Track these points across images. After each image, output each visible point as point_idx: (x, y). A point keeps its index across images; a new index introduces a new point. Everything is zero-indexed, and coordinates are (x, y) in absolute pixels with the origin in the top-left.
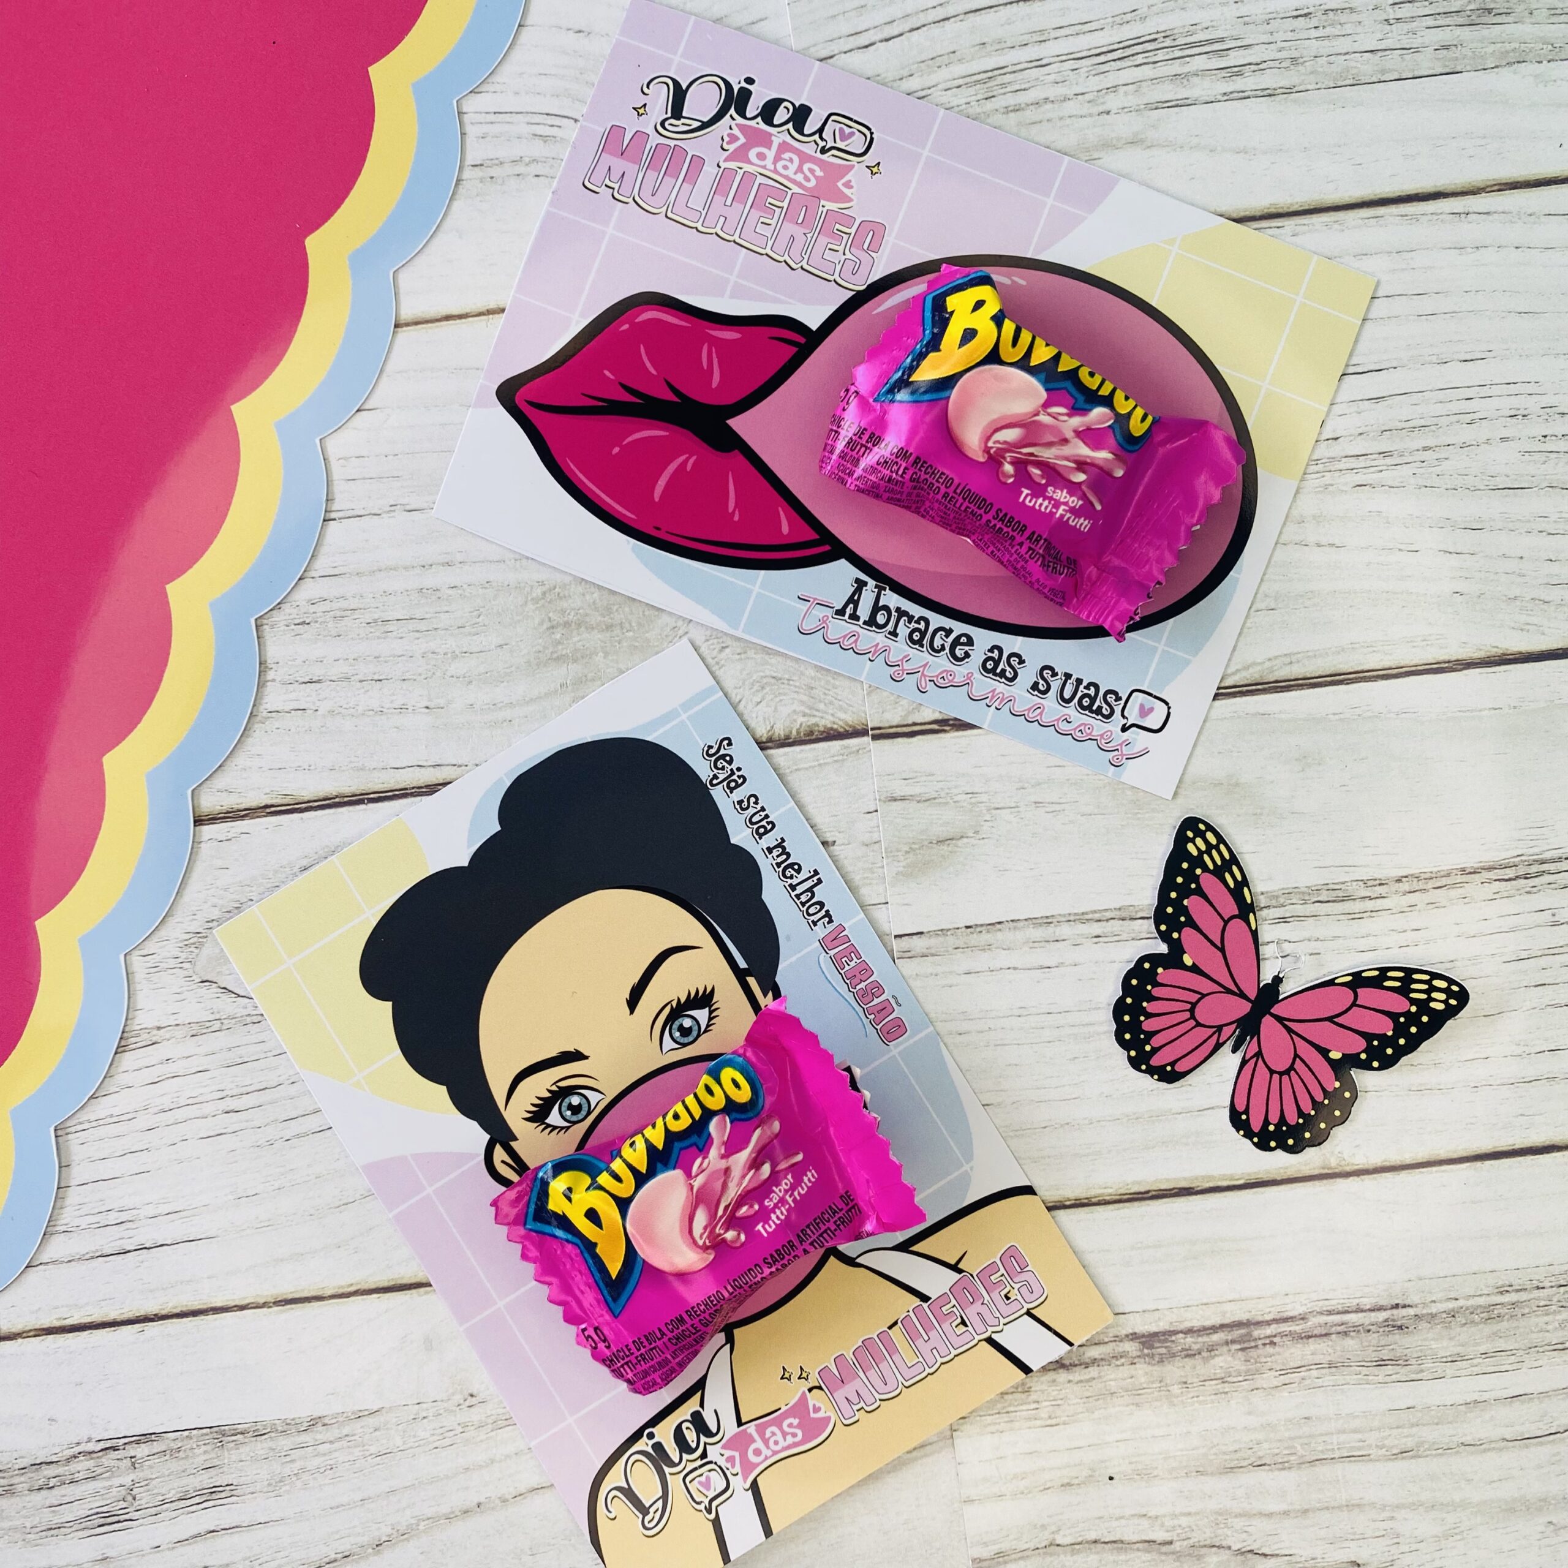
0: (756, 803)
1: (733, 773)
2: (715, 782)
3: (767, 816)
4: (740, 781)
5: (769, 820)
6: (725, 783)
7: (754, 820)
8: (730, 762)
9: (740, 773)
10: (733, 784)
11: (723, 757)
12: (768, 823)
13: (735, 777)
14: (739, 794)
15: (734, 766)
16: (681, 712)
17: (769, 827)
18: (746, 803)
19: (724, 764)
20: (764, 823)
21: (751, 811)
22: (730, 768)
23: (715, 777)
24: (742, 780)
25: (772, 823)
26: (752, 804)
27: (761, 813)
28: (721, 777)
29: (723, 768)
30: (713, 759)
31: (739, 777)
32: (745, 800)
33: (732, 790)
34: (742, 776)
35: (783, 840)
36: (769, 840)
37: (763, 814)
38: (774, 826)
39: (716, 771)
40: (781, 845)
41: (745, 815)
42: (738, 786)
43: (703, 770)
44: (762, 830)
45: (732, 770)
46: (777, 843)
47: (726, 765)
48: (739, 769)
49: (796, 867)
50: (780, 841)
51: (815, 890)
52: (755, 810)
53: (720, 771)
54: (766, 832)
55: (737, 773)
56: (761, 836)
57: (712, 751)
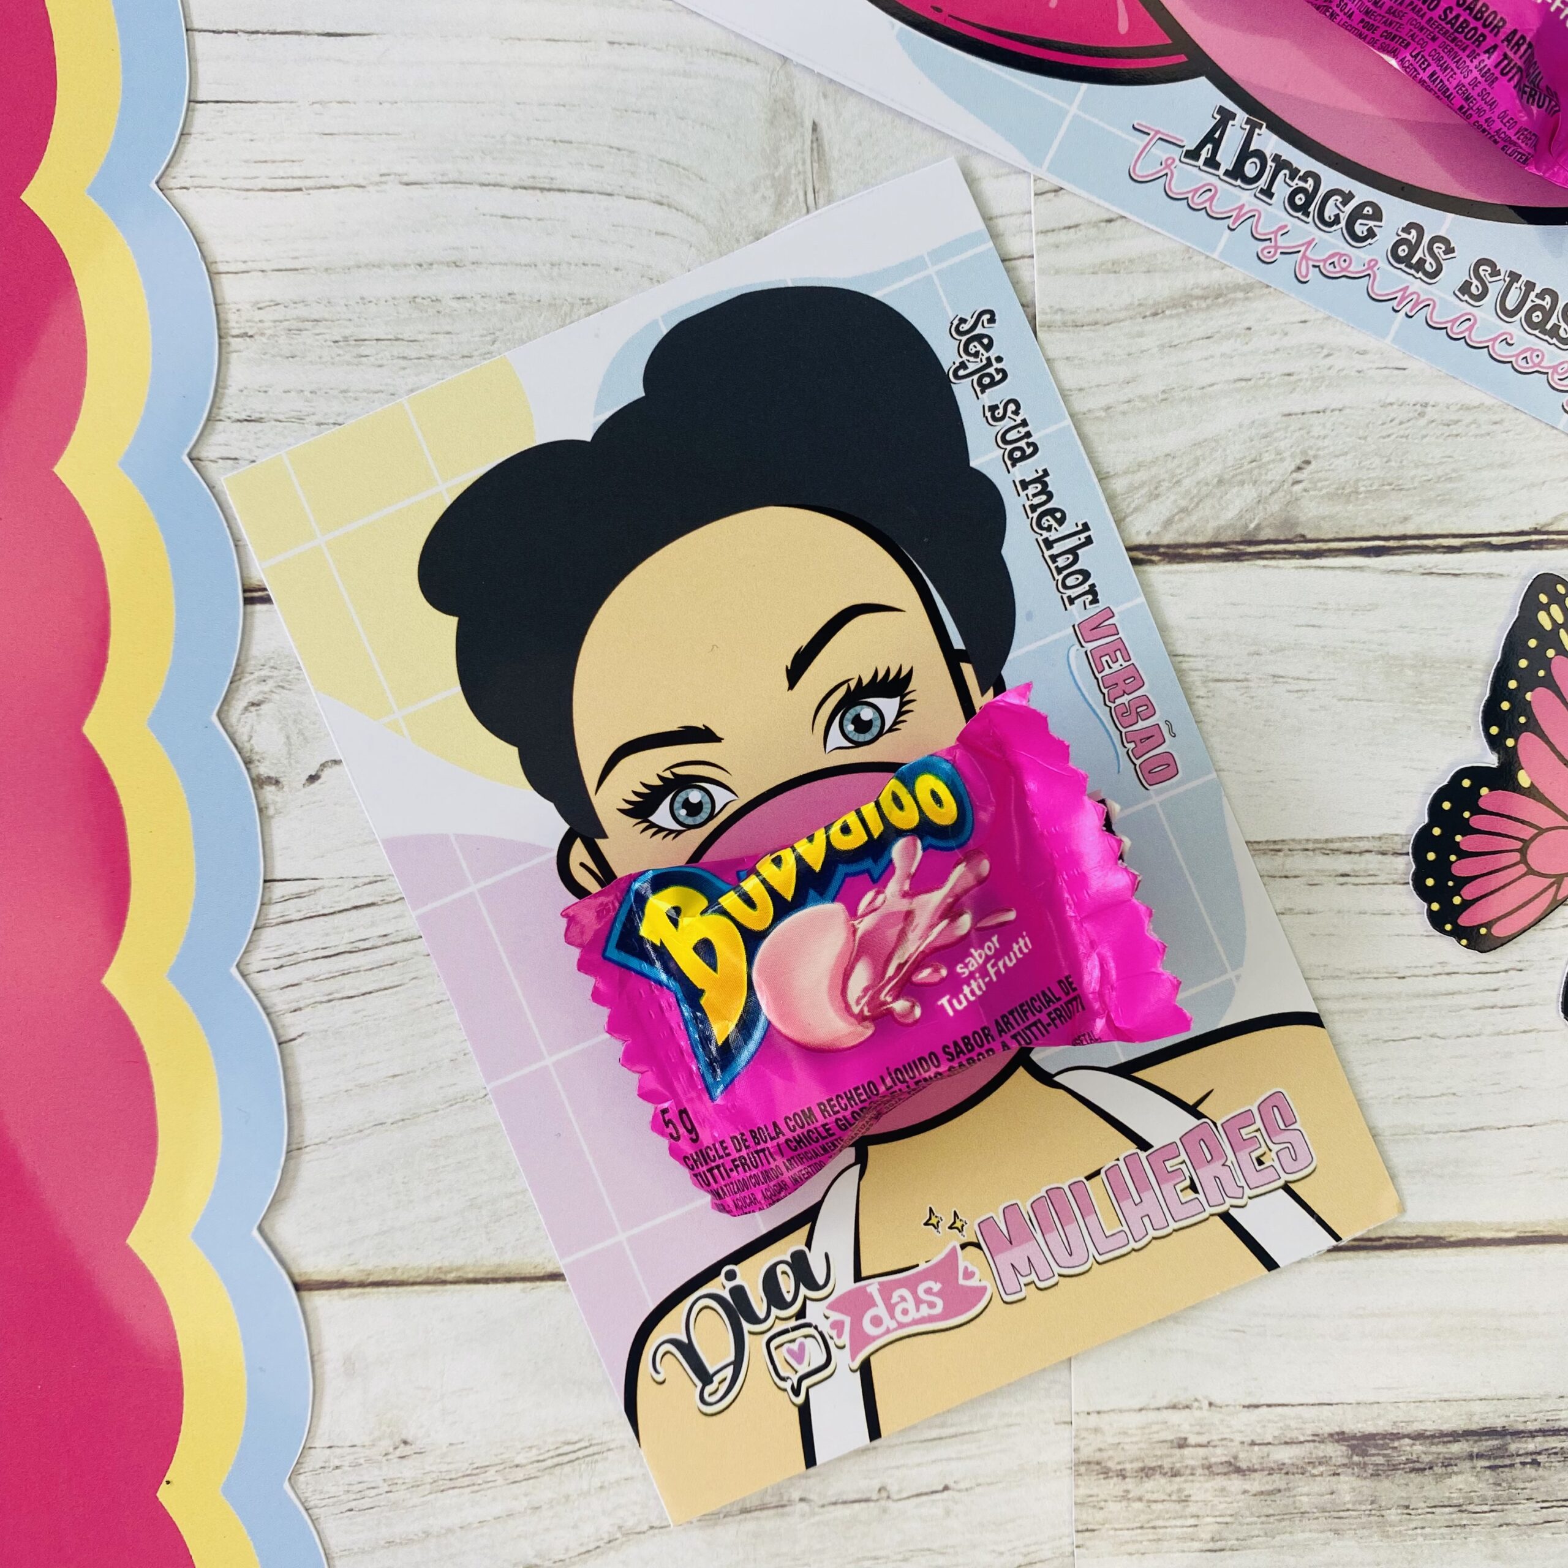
0: (1016, 412)
1: (989, 364)
2: (961, 373)
3: (1028, 435)
4: (998, 377)
5: (1030, 440)
6: (976, 377)
7: (1009, 437)
8: (988, 347)
9: (999, 366)
10: (987, 380)
11: (979, 338)
12: (1028, 445)
13: (991, 370)
14: (995, 396)
15: (993, 354)
16: (929, 263)
17: (1029, 451)
18: (1001, 411)
19: (979, 348)
20: (1022, 444)
21: (1007, 423)
22: (986, 355)
23: (963, 366)
24: (1000, 375)
25: (1034, 445)
26: (1009, 414)
27: (1020, 429)
28: (972, 367)
29: (976, 354)
30: (964, 339)
31: (998, 371)
32: (1001, 406)
33: (984, 388)
34: (1003, 371)
35: (1046, 473)
36: (1026, 470)
37: (1023, 430)
38: (1036, 450)
39: (965, 357)
40: (1041, 480)
41: (998, 429)
42: (993, 383)
43: (947, 353)
44: (1017, 454)
45: (988, 359)
46: (1036, 475)
47: (982, 351)
48: (999, 359)
49: (1058, 515)
50: (1041, 473)
51: (1079, 552)
52: (1013, 424)
53: (972, 359)
54: (1024, 457)
55: (996, 365)
56: (1015, 462)
57: (965, 327)
